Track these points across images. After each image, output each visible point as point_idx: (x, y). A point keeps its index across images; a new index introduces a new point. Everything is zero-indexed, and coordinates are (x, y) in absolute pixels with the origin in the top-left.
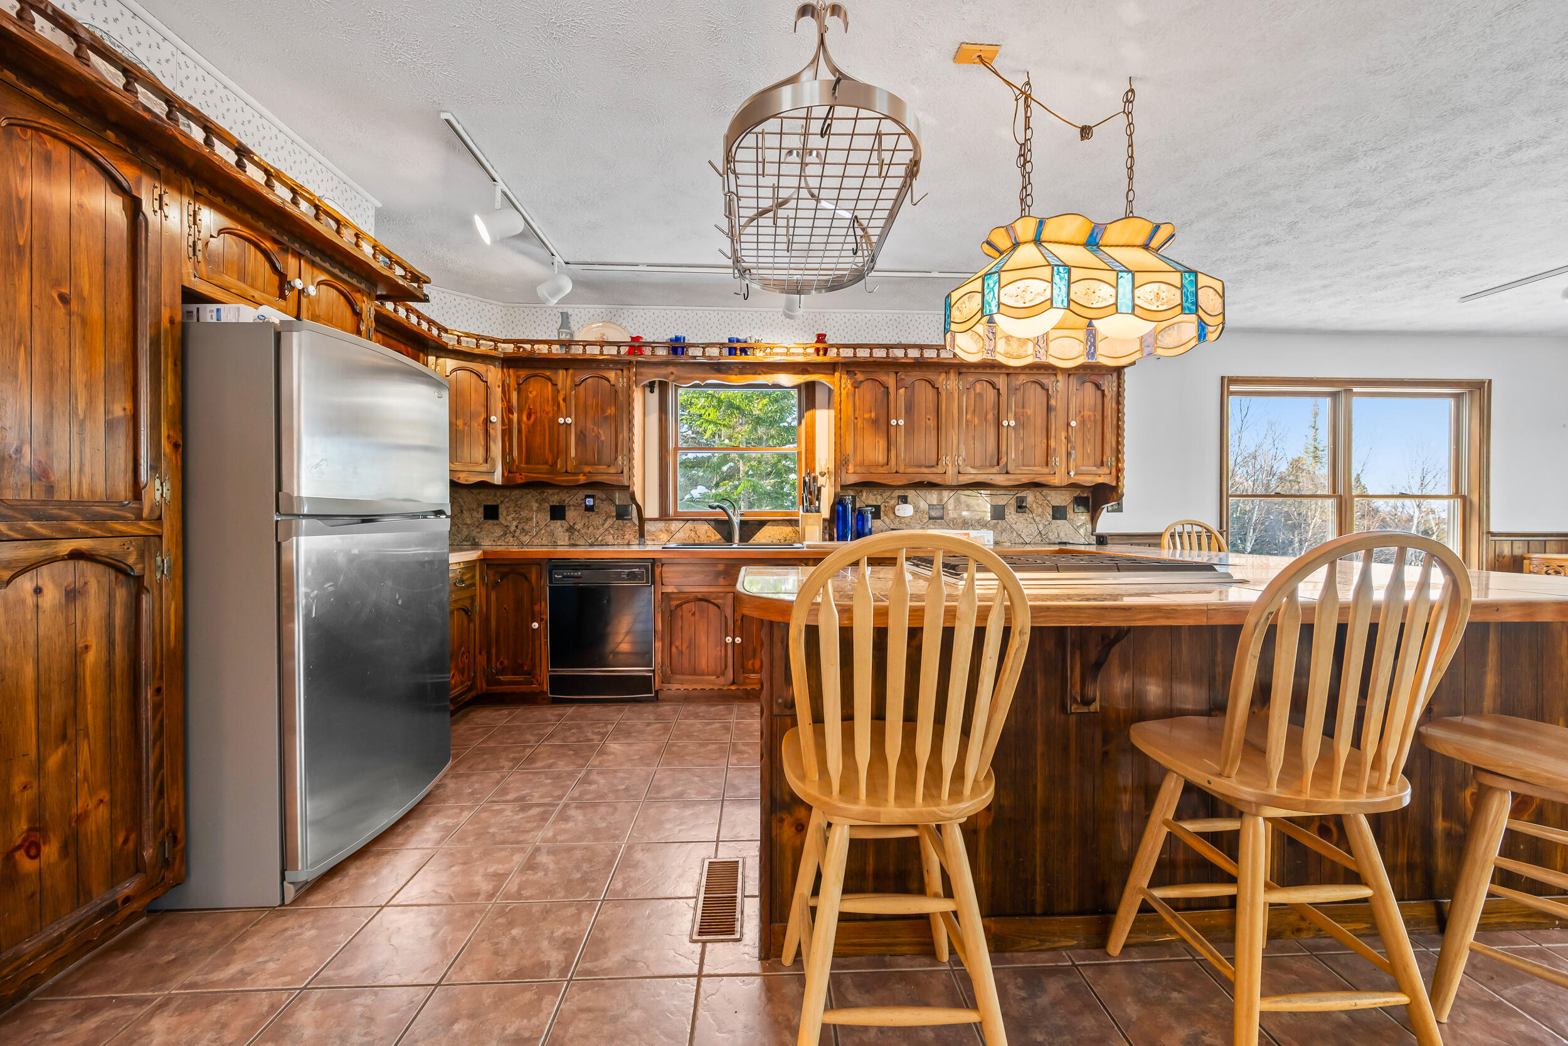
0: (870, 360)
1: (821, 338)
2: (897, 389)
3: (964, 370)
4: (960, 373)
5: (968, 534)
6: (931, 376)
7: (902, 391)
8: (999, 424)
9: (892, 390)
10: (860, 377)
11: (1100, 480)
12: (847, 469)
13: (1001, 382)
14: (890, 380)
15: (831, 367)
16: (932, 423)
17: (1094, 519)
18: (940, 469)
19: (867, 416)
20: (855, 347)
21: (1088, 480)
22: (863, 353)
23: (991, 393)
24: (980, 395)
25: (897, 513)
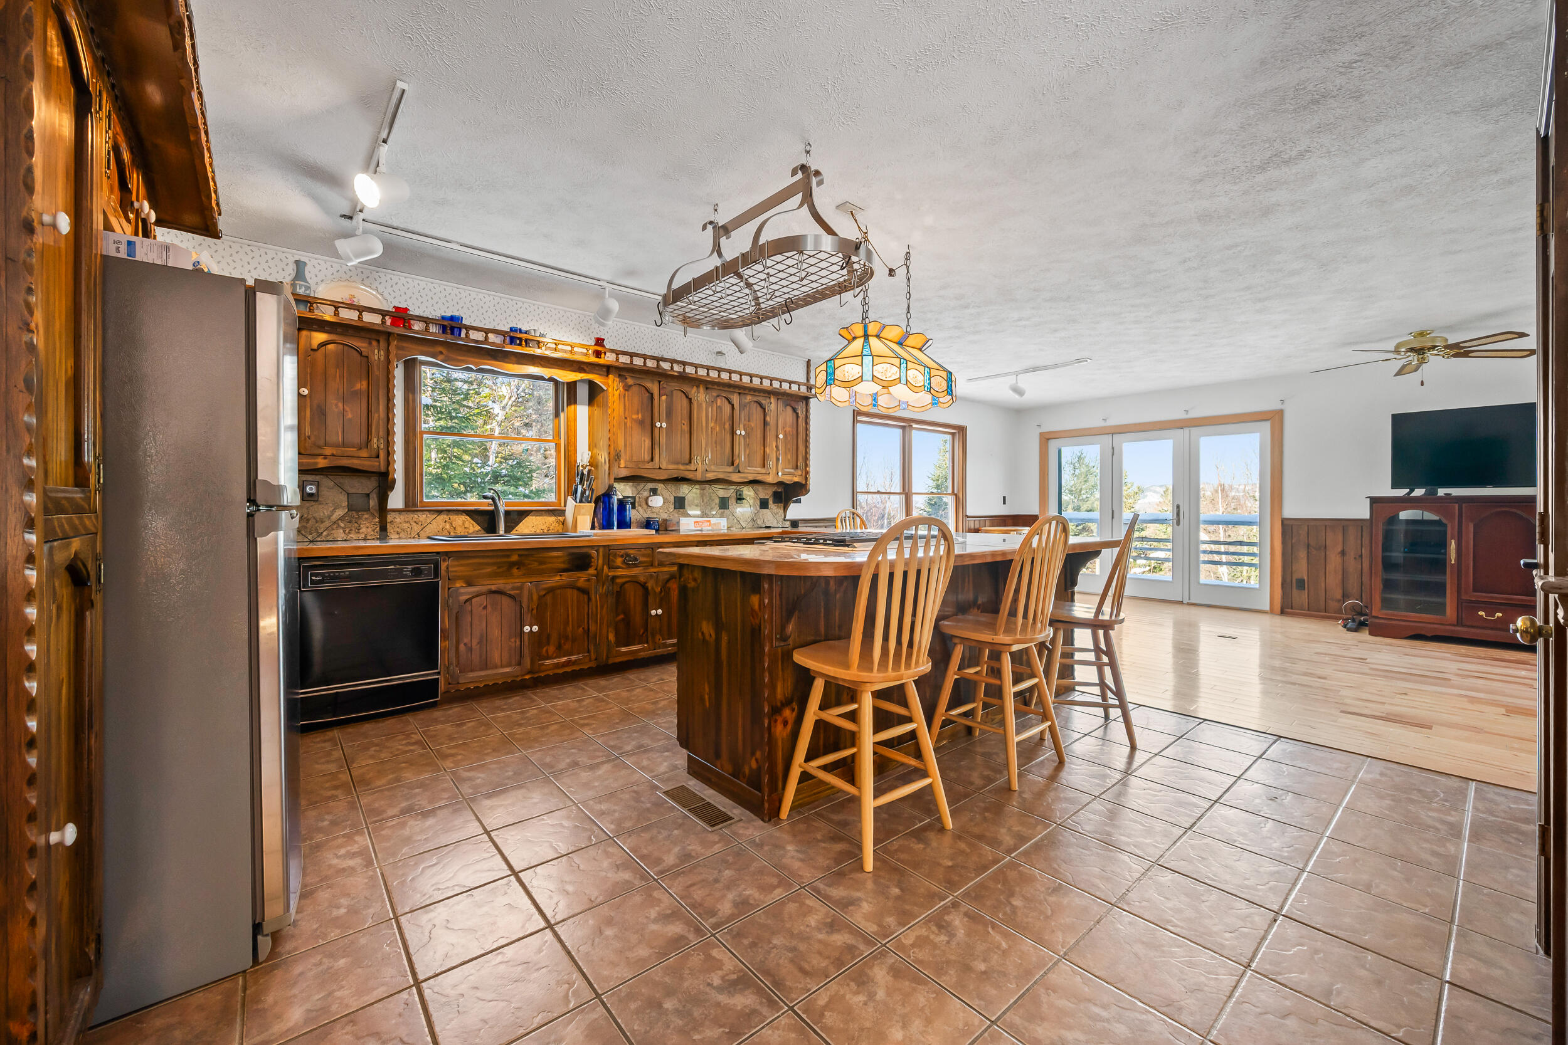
0: (644, 368)
1: (599, 342)
2: (660, 396)
3: (710, 386)
4: (707, 388)
5: (709, 521)
6: (686, 388)
7: (664, 398)
8: (733, 433)
9: (656, 396)
10: (630, 381)
11: (796, 479)
12: (619, 464)
13: (735, 399)
14: (654, 388)
15: (608, 369)
16: (686, 428)
17: (785, 509)
18: (692, 467)
19: (635, 417)
20: (632, 355)
21: (788, 479)
22: (638, 362)
23: (727, 408)
24: (719, 408)
25: (650, 504)
